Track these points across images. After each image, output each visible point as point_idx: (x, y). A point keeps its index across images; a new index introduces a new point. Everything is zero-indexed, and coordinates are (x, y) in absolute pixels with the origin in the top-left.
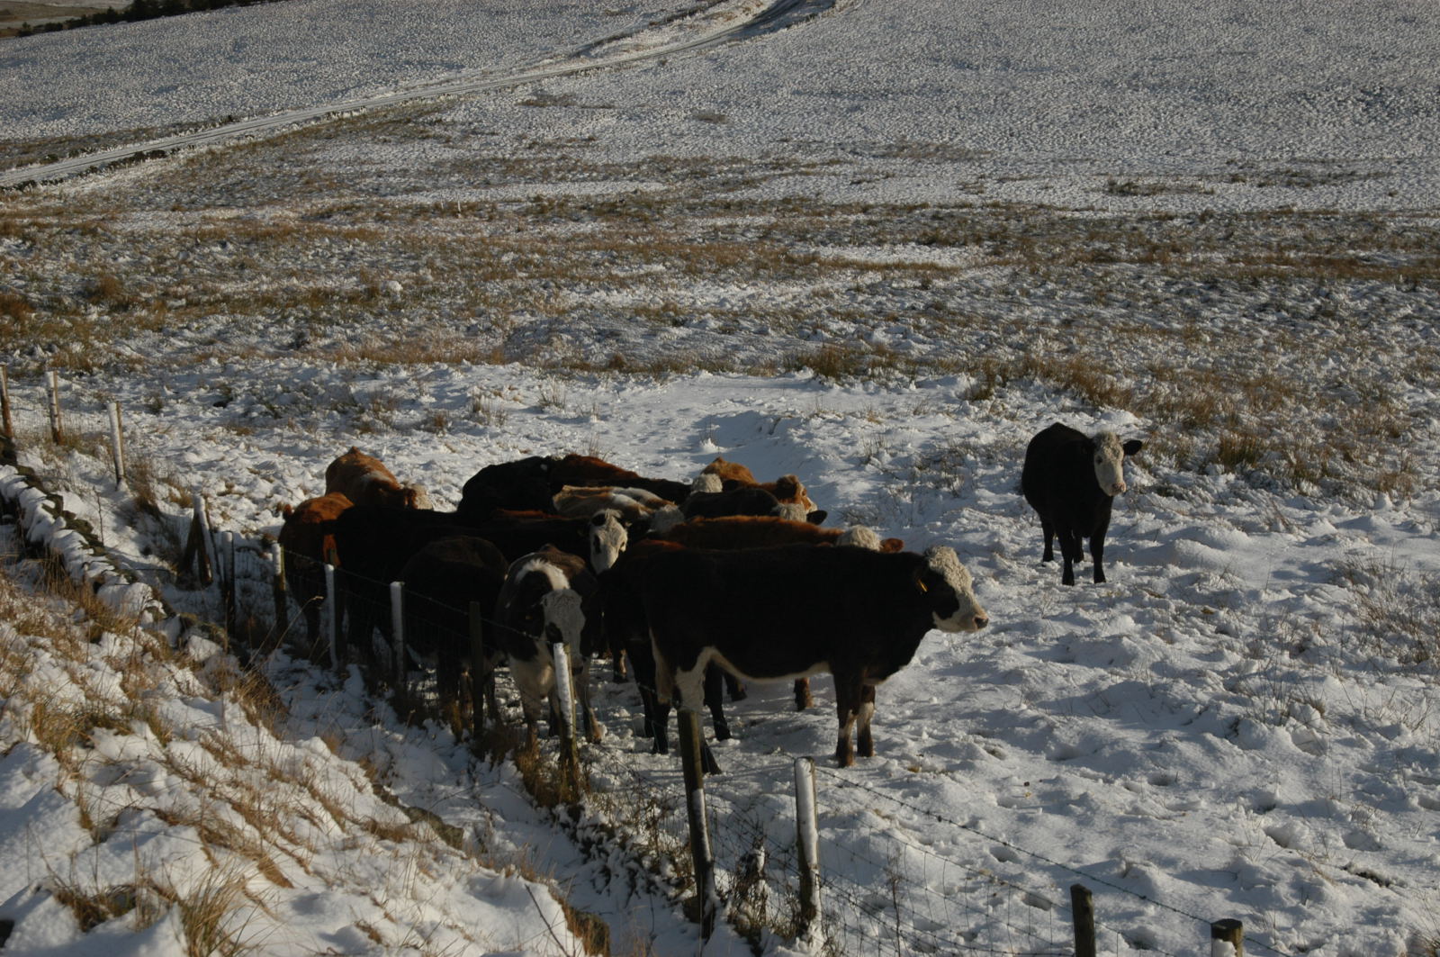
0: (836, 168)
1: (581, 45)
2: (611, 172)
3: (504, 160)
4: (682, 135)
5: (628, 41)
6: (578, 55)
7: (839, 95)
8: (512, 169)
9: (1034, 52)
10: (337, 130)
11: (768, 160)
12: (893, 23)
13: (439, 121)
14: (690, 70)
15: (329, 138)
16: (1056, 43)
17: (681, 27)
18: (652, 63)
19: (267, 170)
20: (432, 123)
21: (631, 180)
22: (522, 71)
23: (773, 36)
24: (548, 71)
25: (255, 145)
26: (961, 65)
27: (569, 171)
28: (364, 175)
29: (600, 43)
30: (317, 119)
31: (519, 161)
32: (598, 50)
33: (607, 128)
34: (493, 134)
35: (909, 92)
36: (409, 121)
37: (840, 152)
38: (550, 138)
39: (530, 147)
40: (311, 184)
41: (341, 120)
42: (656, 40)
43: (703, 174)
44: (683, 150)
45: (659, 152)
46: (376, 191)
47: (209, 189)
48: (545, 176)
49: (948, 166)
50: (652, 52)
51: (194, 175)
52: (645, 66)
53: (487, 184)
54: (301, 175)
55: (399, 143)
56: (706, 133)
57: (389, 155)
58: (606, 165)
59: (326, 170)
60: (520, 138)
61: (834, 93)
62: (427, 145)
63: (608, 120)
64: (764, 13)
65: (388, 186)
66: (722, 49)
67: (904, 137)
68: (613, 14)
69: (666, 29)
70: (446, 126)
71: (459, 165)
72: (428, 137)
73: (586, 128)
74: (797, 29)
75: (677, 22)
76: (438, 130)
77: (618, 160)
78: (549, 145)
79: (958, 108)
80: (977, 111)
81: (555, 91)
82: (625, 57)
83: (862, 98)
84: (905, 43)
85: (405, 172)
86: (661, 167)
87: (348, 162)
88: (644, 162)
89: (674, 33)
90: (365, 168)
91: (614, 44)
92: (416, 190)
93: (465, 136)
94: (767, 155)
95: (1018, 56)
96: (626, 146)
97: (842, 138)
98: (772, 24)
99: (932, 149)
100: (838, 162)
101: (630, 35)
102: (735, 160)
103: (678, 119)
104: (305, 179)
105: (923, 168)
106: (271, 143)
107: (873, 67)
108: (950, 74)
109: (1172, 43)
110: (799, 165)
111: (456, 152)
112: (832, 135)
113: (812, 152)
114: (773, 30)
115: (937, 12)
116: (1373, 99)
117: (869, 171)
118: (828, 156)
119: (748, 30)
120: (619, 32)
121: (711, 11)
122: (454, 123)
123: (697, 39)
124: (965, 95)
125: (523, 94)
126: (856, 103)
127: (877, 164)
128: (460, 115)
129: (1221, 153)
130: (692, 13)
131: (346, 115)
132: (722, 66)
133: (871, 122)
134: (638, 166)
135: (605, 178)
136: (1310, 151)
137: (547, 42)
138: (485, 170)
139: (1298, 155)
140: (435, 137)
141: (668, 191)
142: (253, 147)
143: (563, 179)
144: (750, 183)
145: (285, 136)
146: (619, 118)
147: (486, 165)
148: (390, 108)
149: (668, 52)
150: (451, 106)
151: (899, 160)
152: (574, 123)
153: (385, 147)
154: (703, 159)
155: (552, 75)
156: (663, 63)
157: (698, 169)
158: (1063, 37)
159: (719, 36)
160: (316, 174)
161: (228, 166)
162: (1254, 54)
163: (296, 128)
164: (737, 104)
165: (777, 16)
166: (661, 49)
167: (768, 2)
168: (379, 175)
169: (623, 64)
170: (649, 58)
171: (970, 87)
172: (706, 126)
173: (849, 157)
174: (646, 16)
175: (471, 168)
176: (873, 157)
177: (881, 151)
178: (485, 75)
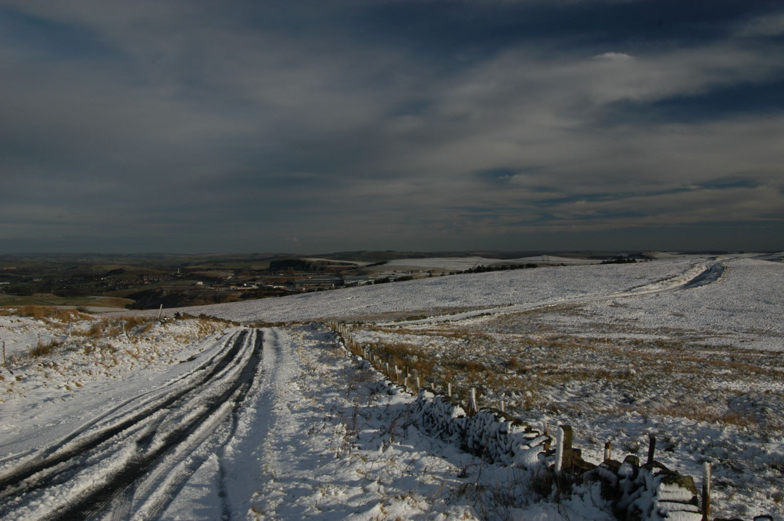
0: (729, 336)
1: (628, 288)
2: (647, 331)
3: (608, 325)
4: (669, 320)
5: (644, 287)
6: (627, 291)
7: (724, 310)
8: (611, 328)
10: (547, 310)
11: (704, 331)
12: (739, 287)
13: (582, 310)
14: (667, 298)
15: (544, 313)
17: (662, 284)
18: (654, 295)
19: (525, 322)
20: (579, 310)
21: (656, 334)
22: (608, 295)
23: (696, 289)
24: (617, 296)
26: (768, 303)
27: (632, 330)
28: (559, 326)
29: (634, 287)
30: (540, 306)
31: (613, 325)
32: (634, 290)
33: (642, 316)
34: (602, 315)
35: (751, 311)
36: (571, 309)
37: (730, 331)
38: (622, 318)
39: (616, 321)
40: (541, 328)
41: (548, 307)
42: (654, 288)
43: (682, 334)
44: (671, 325)
45: (662, 325)
46: (565, 332)
47: (506, 327)
48: (624, 331)
49: (772, 338)
51: (500, 322)
52: (652, 296)
53: (604, 332)
54: (537, 324)
55: (569, 316)
56: (678, 320)
57: (566, 320)
58: (645, 329)
59: (545, 323)
60: (612, 317)
61: (722, 309)
62: (579, 317)
63: (641, 313)
64: (691, 281)
65: (569, 330)
66: (679, 292)
67: (753, 326)
68: (638, 278)
69: (657, 284)
70: (585, 311)
71: (592, 325)
72: (579, 315)
73: (634, 315)
74: (705, 287)
75: (661, 282)
76: (581, 312)
77: (648, 327)
78: (622, 320)
79: (771, 318)
80: (778, 319)
81: (620, 302)
82: (643, 292)
83: (733, 312)
84: (745, 294)
85: (573, 326)
86: (666, 331)
87: (553, 321)
88: (658, 328)
89: (660, 286)
90: (559, 324)
91: (639, 288)
92: (579, 332)
93: (592, 315)
94: (703, 329)
96: (650, 323)
97: (729, 325)
98: (694, 285)
99: (764, 332)
100: (730, 334)
101: (645, 285)
102: (692, 330)
103: (666, 314)
104: (539, 326)
105: (763, 338)
106: (525, 313)
107: (735, 301)
108: (764, 306)
110: (715, 334)
111: (590, 321)
112: (726, 323)
113: (719, 329)
114: (696, 287)
115: (755, 284)
117: (743, 338)
118: (725, 331)
119: (686, 286)
120: (641, 284)
121: (673, 279)
122: (587, 311)
123: (668, 288)
124: (772, 313)
125: (610, 302)
126: (731, 313)
127: (745, 335)
128: (589, 308)
130: (666, 279)
131: (550, 306)
132: (679, 298)
133: (739, 320)
134: (657, 330)
135: (646, 333)
137: (616, 286)
140: (582, 315)
141: (671, 339)
142: (519, 314)
143: (630, 332)
144: (700, 339)
145: (529, 311)
146: (645, 313)
147: (602, 325)
148: (564, 304)
149: (659, 292)
150: (585, 305)
151: (753, 335)
152: (630, 313)
153: (564, 317)
154: (680, 329)
155: (619, 297)
156: (658, 295)
157: (679, 332)
159: (676, 288)
160: (542, 325)
161: (512, 320)
163: (533, 309)
164: (688, 311)
165: (696, 282)
166: (657, 291)
167: (692, 278)
168: (565, 326)
169: (643, 295)
170: (652, 293)
171: (773, 310)
172: (677, 317)
173: (734, 332)
174: (650, 279)
175: (597, 326)
176: (743, 333)
177: (745, 331)
178: (595, 295)
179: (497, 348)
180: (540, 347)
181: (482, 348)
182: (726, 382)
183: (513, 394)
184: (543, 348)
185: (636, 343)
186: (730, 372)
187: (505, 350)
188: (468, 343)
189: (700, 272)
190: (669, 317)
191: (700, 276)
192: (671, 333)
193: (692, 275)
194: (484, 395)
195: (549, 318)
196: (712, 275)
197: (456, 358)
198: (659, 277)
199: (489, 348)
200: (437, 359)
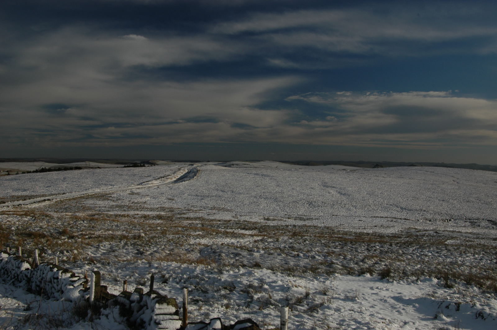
0: (201, 211)
1: (140, 182)
2: (152, 210)
3: (127, 206)
4: (165, 203)
5: (150, 182)
6: (139, 184)
8: (129, 208)
9: (238, 190)
10: (88, 197)
12: (207, 182)
13: (111, 196)
14: (164, 189)
15: (86, 199)
16: (242, 188)
17: (161, 180)
18: (156, 187)
19: (74, 205)
20: (109, 197)
21: (157, 211)
22: (128, 187)
23: (182, 183)
24: (133, 187)
25: (70, 199)
26: (223, 191)
27: (143, 209)
28: (96, 207)
29: (144, 182)
30: (84, 194)
31: (130, 206)
32: (144, 184)
33: (148, 200)
34: (123, 200)
35: (213, 196)
36: (104, 196)
37: (201, 208)
38: (136, 201)
39: (132, 203)
40: (84, 209)
41: (89, 195)
42: (156, 183)
43: (173, 211)
44: (167, 205)
45: (161, 206)
46: (100, 211)
47: (61, 208)
48: (137, 209)
49: (225, 212)
50: (155, 185)
51: (57, 205)
52: (155, 188)
53: (125, 211)
54: (82, 206)
55: (102, 201)
56: (171, 202)
57: (101, 203)
58: (150, 208)
59: (87, 205)
60: (130, 201)
61: (197, 195)
62: (109, 201)
63: (148, 198)
64: (178, 179)
65: (102, 210)
66: (171, 185)
67: (214, 205)
68: (146, 177)
69: (158, 180)
70: (113, 198)
71: (117, 206)
73: (144, 200)
74: (187, 182)
76: (110, 198)
77: (153, 207)
78: (136, 203)
79: (225, 200)
80: (229, 201)
81: (135, 192)
82: (149, 185)
83: (203, 197)
84: (210, 186)
85: (105, 207)
86: (163, 209)
87: (92, 204)
88: (159, 208)
89: (160, 181)
90: (96, 206)
91: (147, 183)
92: (109, 211)
93: (117, 200)
94: (185, 208)
95: (235, 190)
96: (154, 204)
97: (201, 205)
98: (181, 181)
99: (221, 208)
100: (201, 210)
101: (150, 181)
102: (179, 208)
103: (163, 199)
104: (83, 207)
105: (221, 212)
106: (74, 199)
107: (204, 191)
108: (221, 193)
109: (266, 190)
110: (193, 210)
111: (116, 203)
112: (199, 204)
113: (195, 208)
115: (216, 181)
116: (310, 203)
117: (209, 212)
118: (199, 209)
119: (176, 182)
120: (148, 180)
121: (168, 177)
122: (114, 197)
123: (165, 183)
124: (225, 198)
125: (128, 192)
126: (202, 198)
127: (210, 211)
128: (115, 196)
129: (283, 213)
130: (164, 177)
131: (90, 194)
132: (171, 189)
133: (206, 202)
134: (158, 209)
135: (151, 211)
136: (300, 213)
137: (132, 181)
138: (123, 207)
139: (298, 214)
140: (111, 200)
141: (166, 214)
142: (70, 200)
143: (141, 210)
144: (184, 214)
145: (77, 198)
146: (151, 198)
147: (124, 206)
148: (99, 193)
149: (159, 185)
150: (113, 193)
151: (214, 210)
152: (141, 199)
153: (100, 201)
154: (172, 208)
155: (134, 188)
156: (158, 187)
157: (171, 210)
158: (244, 187)
159: (169, 182)
160: (85, 206)
161: (65, 203)
162: (284, 193)
163: (79, 196)
164: (176, 196)
165: (181, 179)
166: (157, 184)
167: (179, 176)
168: (100, 207)
169: (150, 187)
170: (155, 186)
171: (226, 196)
172: (170, 201)
173: (203, 209)
174: (153, 177)
175: (120, 207)
176: (209, 209)
177: (210, 208)
178: (119, 187)
179: (54, 222)
180: (83, 221)
181: (44, 223)
182: (199, 239)
183: (65, 252)
184: (85, 222)
185: (145, 217)
186: (201, 233)
187: (60, 223)
188: (35, 219)
189: (184, 173)
190: (165, 201)
191: (184, 175)
192: (167, 210)
193: (179, 175)
194: (45, 254)
195: (90, 202)
196: (191, 175)
197: (26, 229)
198: (159, 176)
199: (49, 222)
200: (12, 231)
